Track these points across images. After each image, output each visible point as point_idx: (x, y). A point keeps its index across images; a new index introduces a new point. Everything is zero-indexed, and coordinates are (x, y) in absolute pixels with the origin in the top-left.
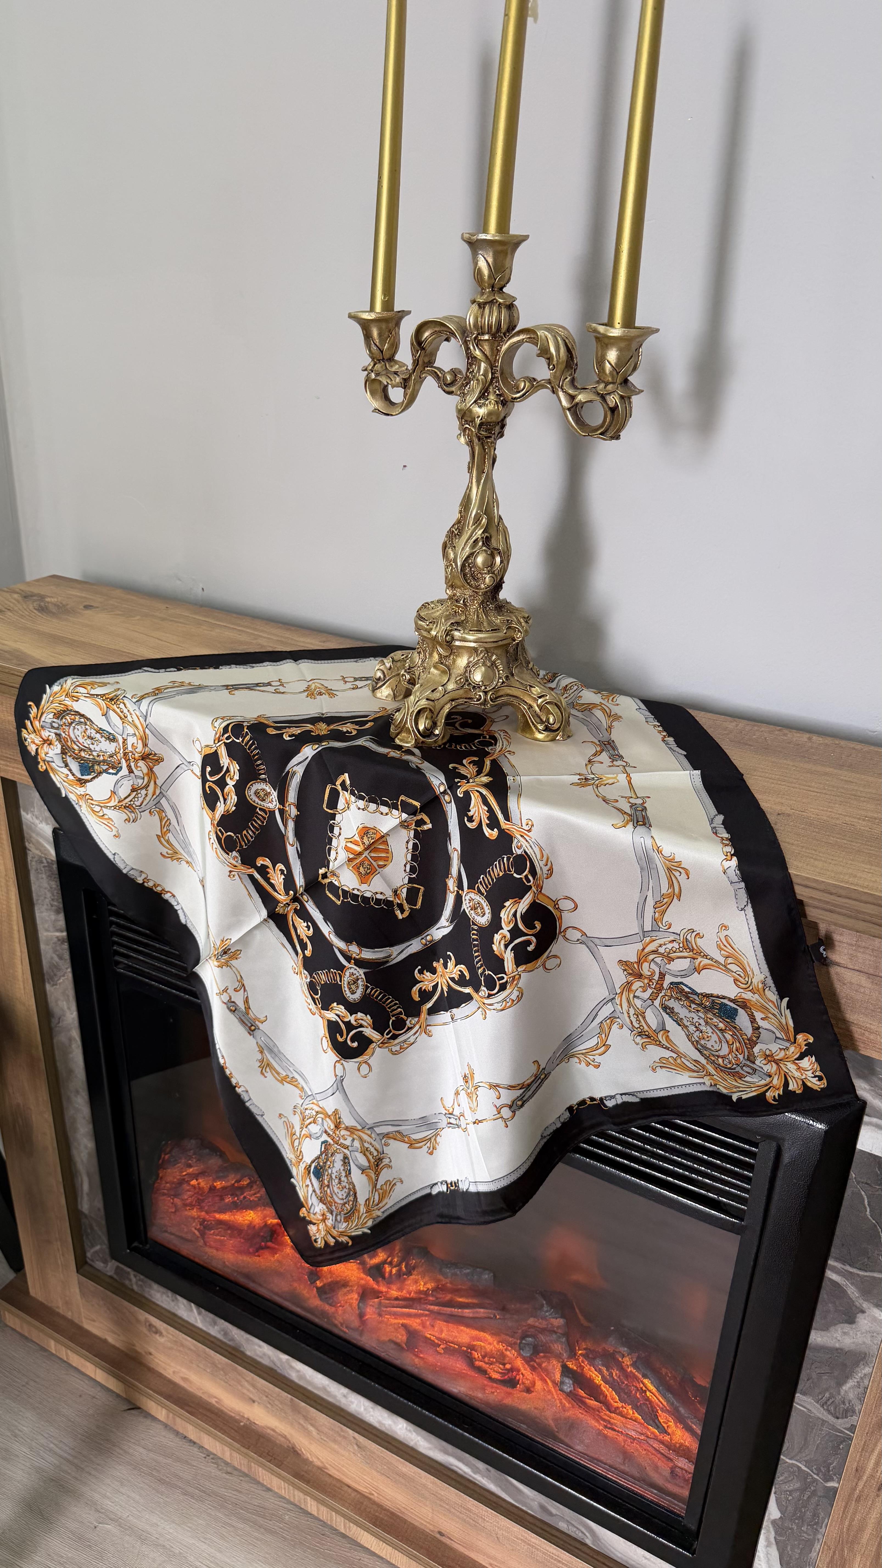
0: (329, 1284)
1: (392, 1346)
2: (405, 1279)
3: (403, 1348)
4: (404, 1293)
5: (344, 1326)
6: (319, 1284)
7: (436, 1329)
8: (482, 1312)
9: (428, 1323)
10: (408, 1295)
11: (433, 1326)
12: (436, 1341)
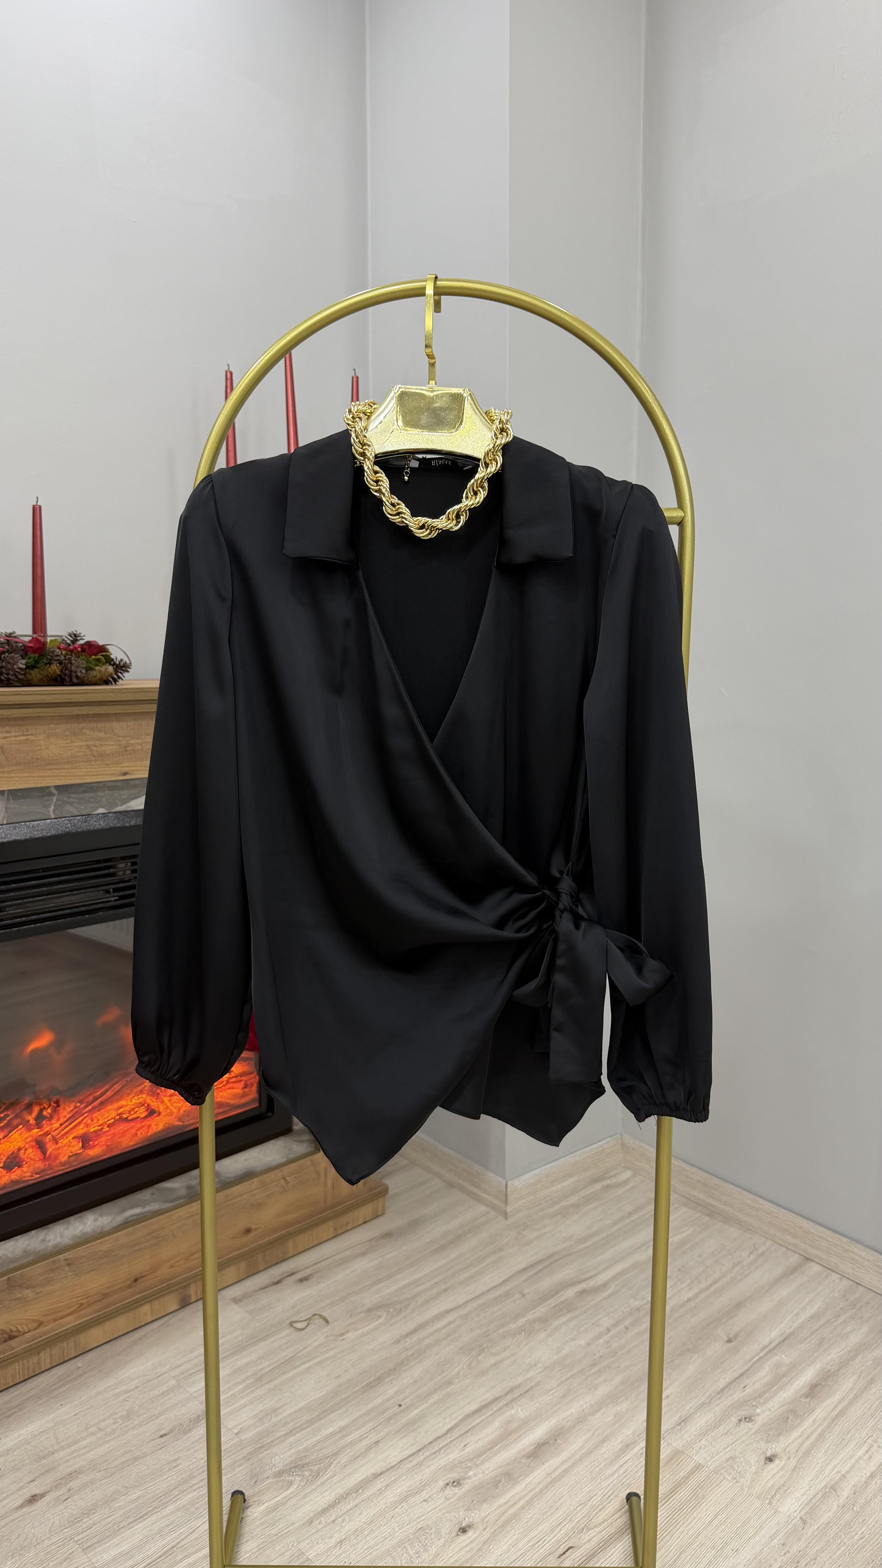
8: (117, 1087)
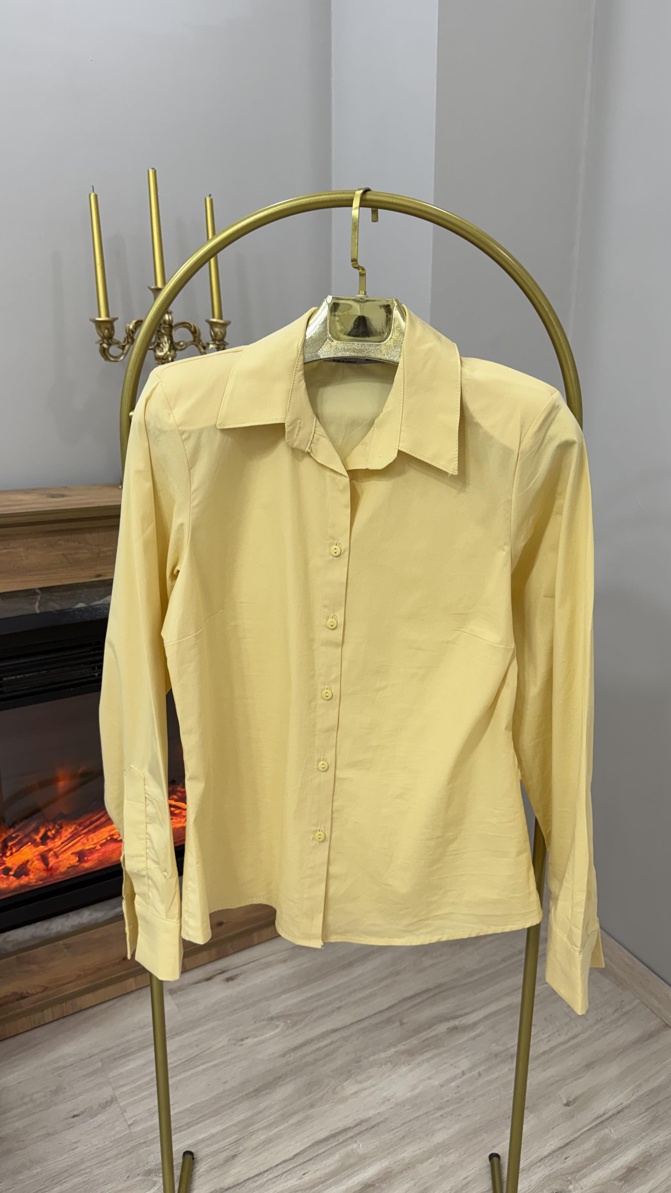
0: (18, 868)
1: (71, 869)
2: (61, 832)
3: (77, 866)
4: (64, 839)
5: (39, 881)
6: (11, 873)
7: (90, 841)
9: (85, 841)
10: (67, 838)
11: (88, 840)
12: (94, 846)
